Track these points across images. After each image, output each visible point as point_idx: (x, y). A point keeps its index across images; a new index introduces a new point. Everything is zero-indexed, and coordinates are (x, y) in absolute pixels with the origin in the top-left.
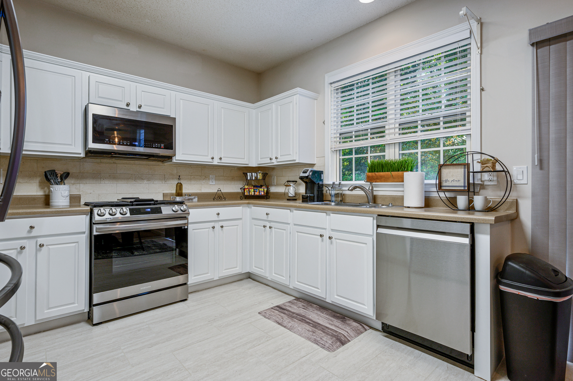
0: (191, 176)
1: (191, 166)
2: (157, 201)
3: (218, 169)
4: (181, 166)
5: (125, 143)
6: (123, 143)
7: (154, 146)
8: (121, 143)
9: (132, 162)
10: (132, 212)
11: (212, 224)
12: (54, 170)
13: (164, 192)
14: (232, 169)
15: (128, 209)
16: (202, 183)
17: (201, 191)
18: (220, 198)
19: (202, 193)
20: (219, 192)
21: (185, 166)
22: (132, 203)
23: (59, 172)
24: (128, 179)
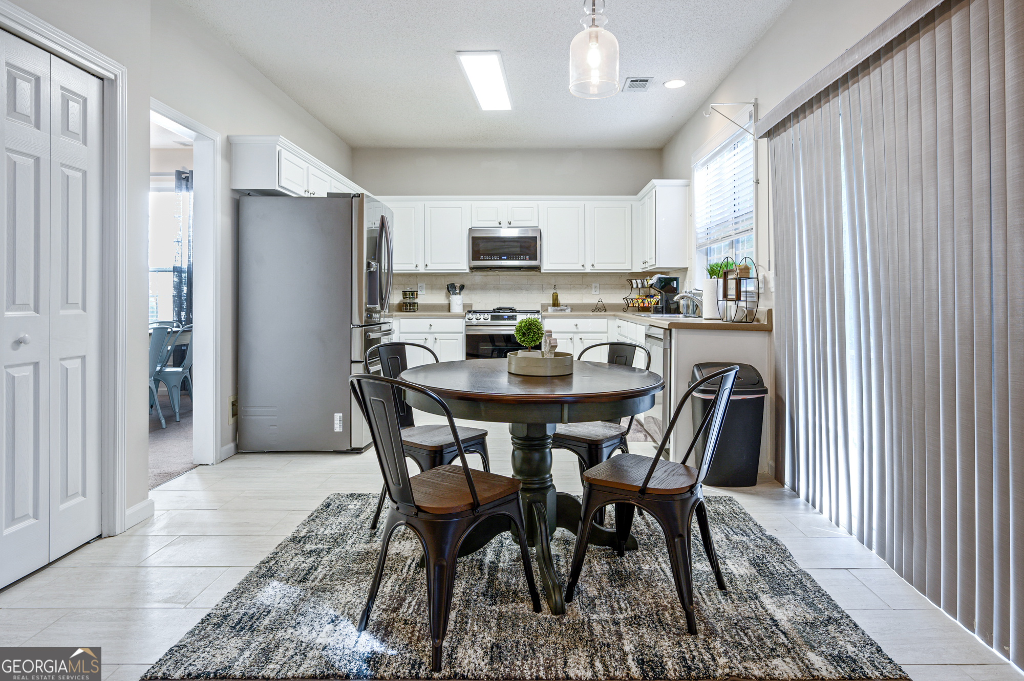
0: (569, 285)
1: (571, 275)
2: (515, 310)
3: (602, 276)
5: (495, 259)
7: (520, 259)
8: (493, 259)
10: (493, 318)
11: (571, 335)
12: (454, 284)
13: (542, 302)
14: (622, 275)
15: (490, 316)
16: (583, 293)
17: (582, 301)
18: (599, 309)
19: (583, 303)
20: (600, 302)
23: (457, 285)
24: (509, 289)
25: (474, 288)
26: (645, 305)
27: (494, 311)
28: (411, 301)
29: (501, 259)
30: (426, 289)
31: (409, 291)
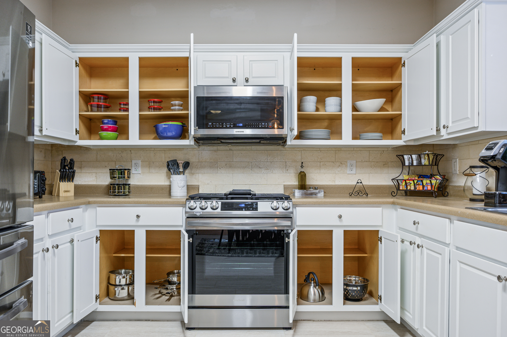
0: (320, 162)
1: (321, 149)
2: (255, 195)
3: (360, 151)
4: (306, 149)
5: (228, 126)
6: (226, 126)
7: (260, 126)
8: (224, 126)
9: (248, 147)
10: (225, 207)
12: (176, 160)
13: (285, 184)
14: (384, 151)
15: (220, 203)
16: (336, 172)
17: (335, 182)
18: (358, 193)
19: (336, 185)
20: (359, 184)
21: (312, 149)
22: (227, 196)
23: (181, 163)
24: (244, 167)
25: (202, 166)
26: (425, 188)
27: (226, 196)
28: (122, 181)
29: (235, 127)
30: (143, 166)
31: (117, 170)
